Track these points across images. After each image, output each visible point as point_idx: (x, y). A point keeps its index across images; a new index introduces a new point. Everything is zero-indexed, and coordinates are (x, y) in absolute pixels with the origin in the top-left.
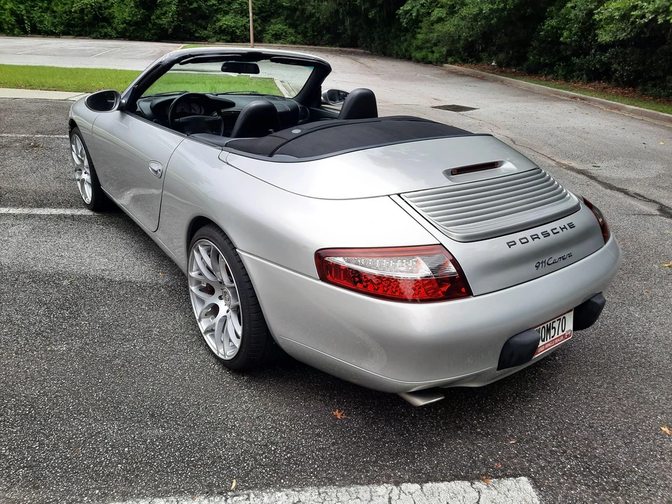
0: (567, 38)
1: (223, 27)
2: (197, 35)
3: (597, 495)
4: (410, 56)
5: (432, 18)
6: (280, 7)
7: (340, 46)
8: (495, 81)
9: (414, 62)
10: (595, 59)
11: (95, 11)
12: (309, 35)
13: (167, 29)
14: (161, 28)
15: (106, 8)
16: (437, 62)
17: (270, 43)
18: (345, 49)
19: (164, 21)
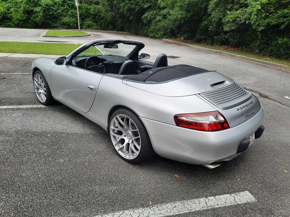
0: (211, 29)
1: (64, 22)
2: (52, 26)
3: (271, 194)
4: (148, 35)
5: (156, 20)
6: (89, 14)
7: (117, 31)
8: (184, 45)
9: (150, 38)
10: (223, 37)
11: (4, 15)
12: (103, 26)
13: (39, 24)
14: (35, 22)
15: (8, 14)
16: (159, 38)
17: (86, 29)
18: (119, 32)
19: (37, 20)
